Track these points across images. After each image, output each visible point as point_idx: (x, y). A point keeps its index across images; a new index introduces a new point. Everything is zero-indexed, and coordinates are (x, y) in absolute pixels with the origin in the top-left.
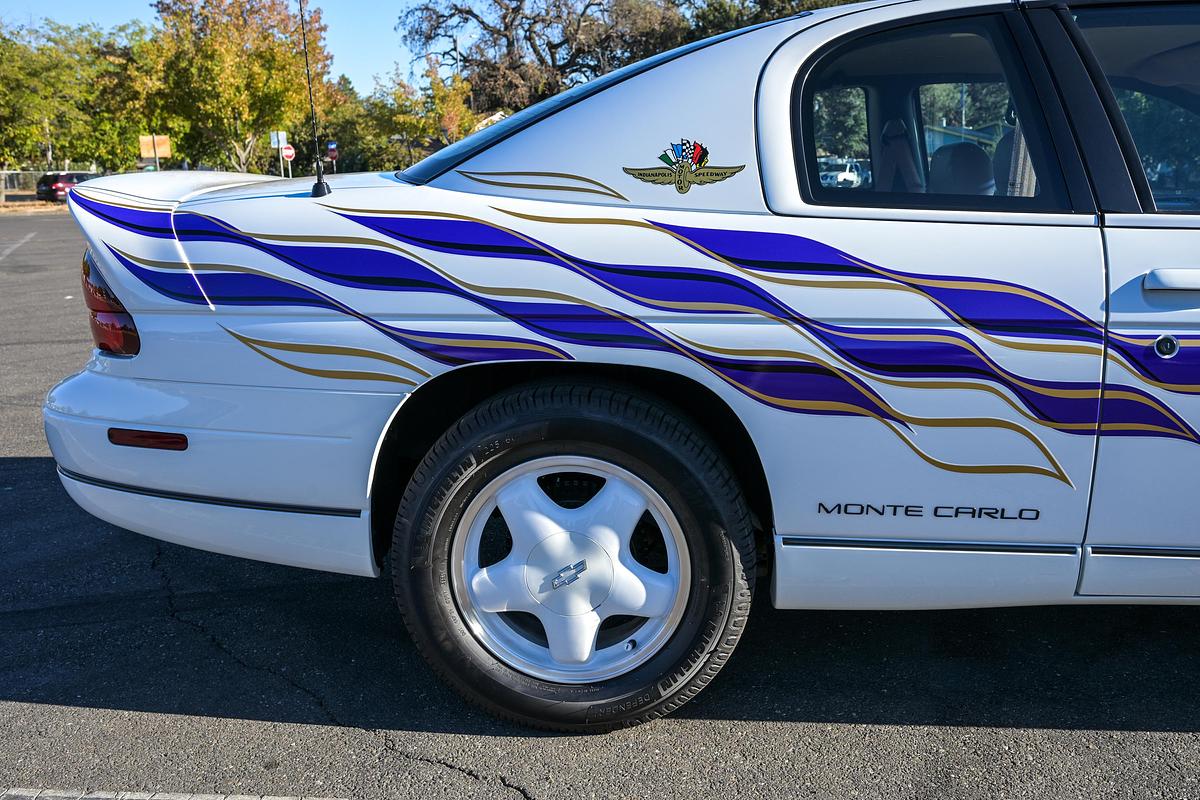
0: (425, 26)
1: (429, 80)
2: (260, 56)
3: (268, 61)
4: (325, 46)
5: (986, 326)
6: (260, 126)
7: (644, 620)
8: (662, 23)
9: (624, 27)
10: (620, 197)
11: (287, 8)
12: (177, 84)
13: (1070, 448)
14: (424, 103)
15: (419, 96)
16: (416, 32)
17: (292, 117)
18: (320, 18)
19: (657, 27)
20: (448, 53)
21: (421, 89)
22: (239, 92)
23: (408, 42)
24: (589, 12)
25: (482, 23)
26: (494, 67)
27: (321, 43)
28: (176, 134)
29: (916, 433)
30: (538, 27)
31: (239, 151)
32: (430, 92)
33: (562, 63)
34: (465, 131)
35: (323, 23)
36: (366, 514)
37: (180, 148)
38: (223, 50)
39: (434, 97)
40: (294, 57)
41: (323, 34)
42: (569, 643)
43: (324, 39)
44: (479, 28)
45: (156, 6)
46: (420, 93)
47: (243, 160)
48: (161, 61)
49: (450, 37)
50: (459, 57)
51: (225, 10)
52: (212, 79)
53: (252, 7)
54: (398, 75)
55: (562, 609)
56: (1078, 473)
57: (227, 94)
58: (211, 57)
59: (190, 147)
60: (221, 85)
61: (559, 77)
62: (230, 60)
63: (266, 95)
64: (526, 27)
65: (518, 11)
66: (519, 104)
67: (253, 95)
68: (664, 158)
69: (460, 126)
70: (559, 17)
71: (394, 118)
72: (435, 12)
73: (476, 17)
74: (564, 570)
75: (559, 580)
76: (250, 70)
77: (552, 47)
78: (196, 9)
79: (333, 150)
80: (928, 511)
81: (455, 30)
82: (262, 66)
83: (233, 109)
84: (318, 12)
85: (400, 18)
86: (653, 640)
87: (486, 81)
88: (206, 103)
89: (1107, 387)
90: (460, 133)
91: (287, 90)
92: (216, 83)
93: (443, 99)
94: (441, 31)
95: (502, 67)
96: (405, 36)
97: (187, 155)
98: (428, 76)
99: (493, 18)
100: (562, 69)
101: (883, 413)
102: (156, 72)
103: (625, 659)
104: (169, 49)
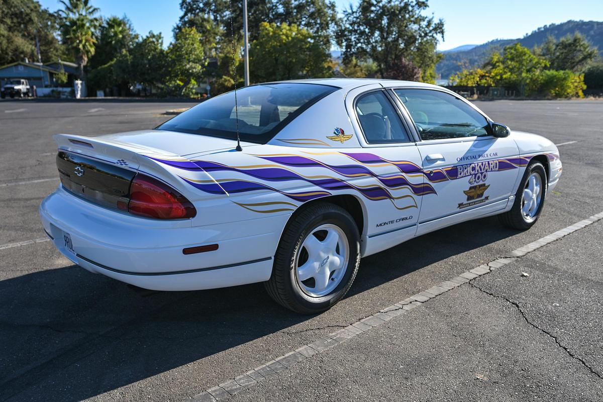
10: (328, 145)
13: (418, 199)
29: (395, 202)
36: (273, 258)
55: (322, 273)
56: (419, 205)
68: (335, 133)
74: (324, 260)
75: (323, 264)
80: (395, 222)
86: (340, 275)
89: (425, 184)
101: (390, 197)
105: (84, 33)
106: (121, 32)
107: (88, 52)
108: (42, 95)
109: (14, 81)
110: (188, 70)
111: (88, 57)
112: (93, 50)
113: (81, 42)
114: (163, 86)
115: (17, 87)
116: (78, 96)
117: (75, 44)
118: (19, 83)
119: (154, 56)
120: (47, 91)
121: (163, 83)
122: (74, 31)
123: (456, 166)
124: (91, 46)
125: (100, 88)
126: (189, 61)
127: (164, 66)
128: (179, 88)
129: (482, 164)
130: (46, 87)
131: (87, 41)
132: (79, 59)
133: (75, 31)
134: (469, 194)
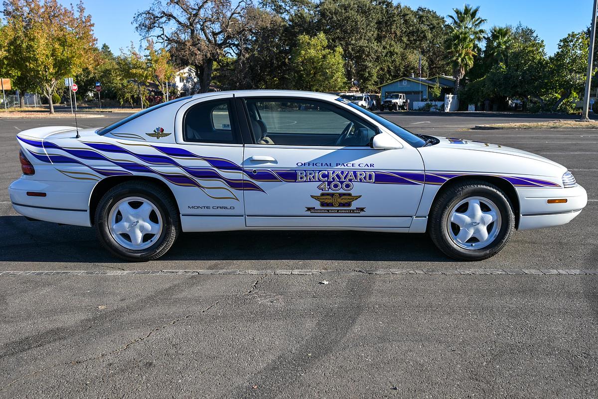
0: (147, 22)
1: (149, 51)
2: (59, 39)
3: (63, 42)
4: (93, 34)
5: (219, 168)
6: (58, 75)
7: (154, 235)
8: (271, 24)
9: (252, 25)
11: (73, 14)
12: (15, 54)
13: (238, 193)
14: (146, 63)
15: (143, 59)
16: (142, 25)
17: (76, 70)
18: (90, 20)
19: (268, 25)
20: (160, 36)
21: (145, 56)
22: (48, 58)
23: (139, 31)
24: (234, 16)
25: (178, 21)
26: (184, 44)
27: (91, 33)
28: (13, 77)
29: (206, 190)
30: (208, 23)
31: (48, 88)
32: (149, 57)
33: (220, 42)
34: (168, 78)
35: (92, 22)
36: (88, 211)
37: (15, 84)
38: (39, 36)
39: (151, 60)
40: (77, 40)
41: (92, 28)
42: (136, 239)
43: (93, 31)
44: (176, 24)
45: (4, 12)
46: (144, 58)
47: (50, 92)
48: (7, 41)
49: (161, 28)
50: (165, 38)
51: (40, 15)
52: (34, 51)
53: (55, 14)
54: (132, 48)
55: (134, 232)
56: (241, 199)
57: (41, 58)
58: (33, 40)
59: (21, 84)
60: (38, 54)
61: (218, 50)
62: (43, 41)
63: (62, 59)
64: (202, 23)
65: (196, 16)
66: (197, 64)
67: (55, 59)
68: (155, 131)
69: (165, 75)
70: (218, 18)
71: (131, 71)
72: (153, 15)
73: (175, 18)
74: (134, 223)
75: (133, 225)
76: (53, 47)
77: (215, 34)
78: (25, 15)
79: (98, 86)
80: (211, 208)
81: (163, 24)
82: (60, 45)
83: (45, 66)
84: (89, 17)
85: (134, 17)
86: (155, 239)
87: (180, 51)
88: (30, 63)
89: (243, 180)
90: (165, 79)
91: (73, 57)
92: (35, 53)
93: (156, 61)
94: (156, 25)
95: (188, 44)
96: (137, 27)
97: (19, 88)
98: (148, 50)
99: (183, 19)
100: (220, 46)
101: (199, 186)
102: (4, 47)
103: (148, 244)
104: (11, 35)
105: (464, 46)
106: (505, 42)
107: (466, 65)
108: (417, 108)
109: (393, 95)
110: (568, 82)
111: (466, 71)
112: (471, 63)
113: (460, 55)
114: (536, 99)
115: (394, 101)
116: (447, 110)
117: (455, 58)
118: (397, 97)
119: (530, 66)
120: (422, 104)
121: (537, 96)
122: (455, 44)
123: (296, 170)
124: (470, 59)
125: (471, 102)
126: (571, 71)
127: (540, 77)
128: (555, 101)
129: (342, 173)
130: (422, 100)
131: (467, 54)
132: (456, 73)
133: (456, 46)
134: (322, 201)
